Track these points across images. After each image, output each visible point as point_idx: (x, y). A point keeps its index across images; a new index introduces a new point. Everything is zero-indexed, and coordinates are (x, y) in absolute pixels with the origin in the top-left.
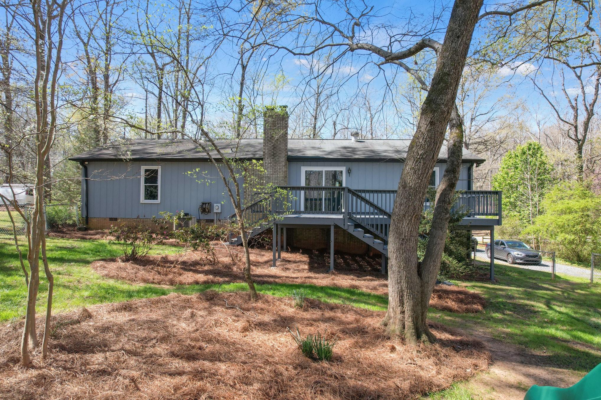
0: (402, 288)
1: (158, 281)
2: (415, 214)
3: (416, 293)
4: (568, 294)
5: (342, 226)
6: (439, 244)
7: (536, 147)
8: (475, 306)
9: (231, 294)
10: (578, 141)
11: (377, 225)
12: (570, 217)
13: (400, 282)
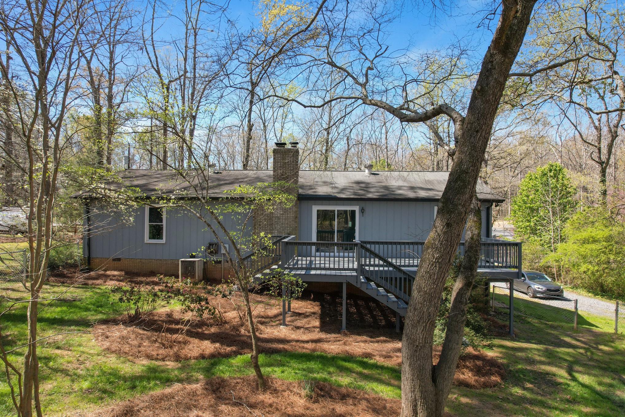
0: (415, 397)
1: (162, 357)
2: (430, 321)
3: (430, 402)
4: (592, 353)
5: (355, 284)
6: (454, 348)
7: (558, 169)
8: (493, 378)
9: (239, 380)
10: (601, 163)
11: (392, 278)
12: (594, 246)
13: (414, 391)
